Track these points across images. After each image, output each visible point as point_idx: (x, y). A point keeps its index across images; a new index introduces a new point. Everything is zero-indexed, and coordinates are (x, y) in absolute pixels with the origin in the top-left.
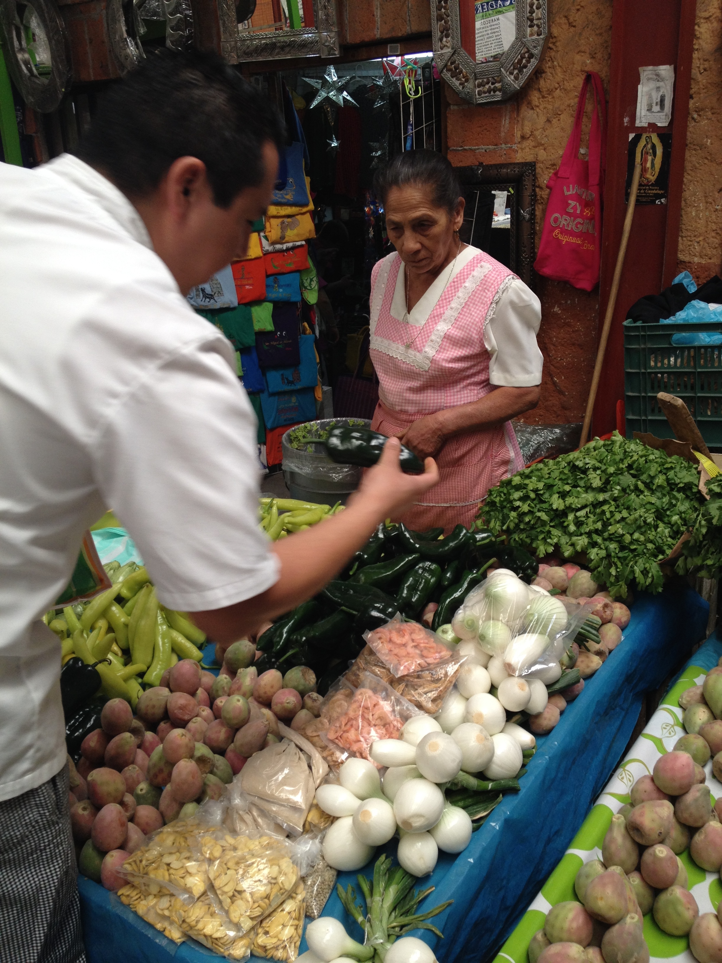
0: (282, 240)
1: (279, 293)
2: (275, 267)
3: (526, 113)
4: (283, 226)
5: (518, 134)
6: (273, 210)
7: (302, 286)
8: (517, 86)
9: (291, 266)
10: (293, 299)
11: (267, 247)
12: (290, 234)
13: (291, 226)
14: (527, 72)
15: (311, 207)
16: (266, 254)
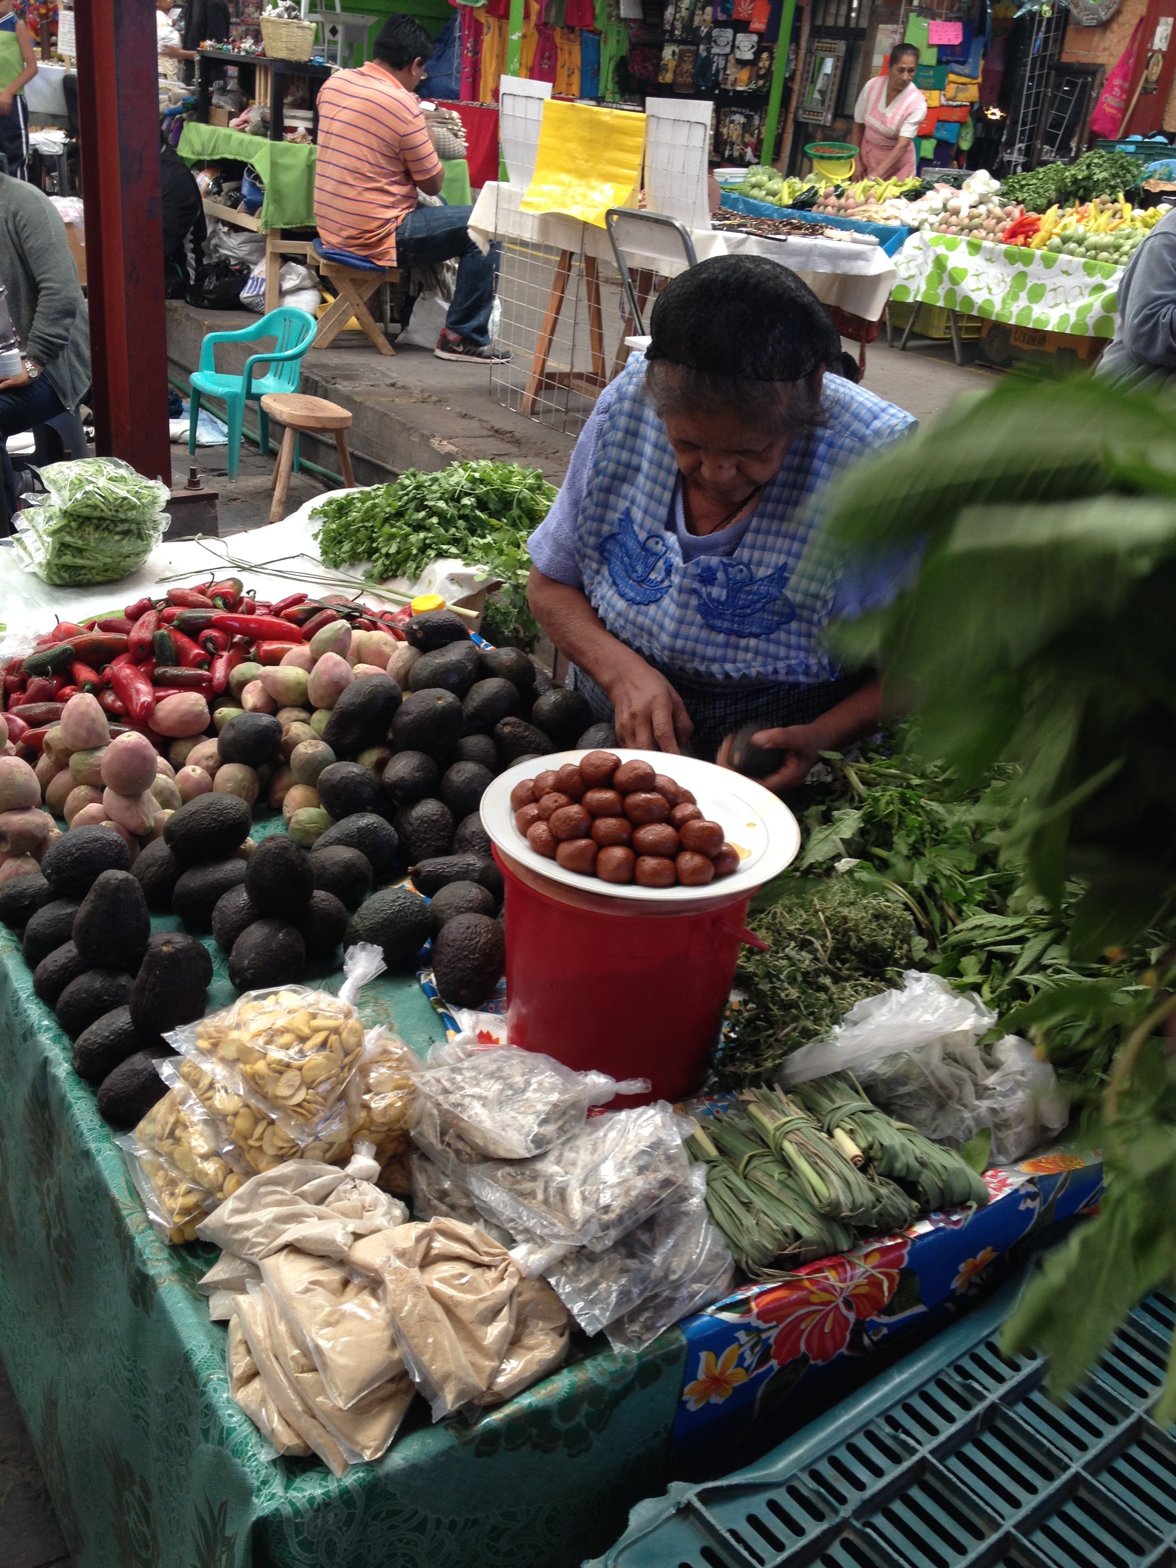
0: (953, 99)
1: (943, 134)
2: (944, 117)
3: (1109, 35)
4: (958, 90)
5: (1101, 47)
6: (952, 77)
7: (959, 136)
8: (1104, 18)
9: (955, 118)
10: (951, 141)
11: (944, 102)
12: (961, 96)
13: (962, 91)
14: (1112, 10)
15: (980, 80)
16: (942, 106)
